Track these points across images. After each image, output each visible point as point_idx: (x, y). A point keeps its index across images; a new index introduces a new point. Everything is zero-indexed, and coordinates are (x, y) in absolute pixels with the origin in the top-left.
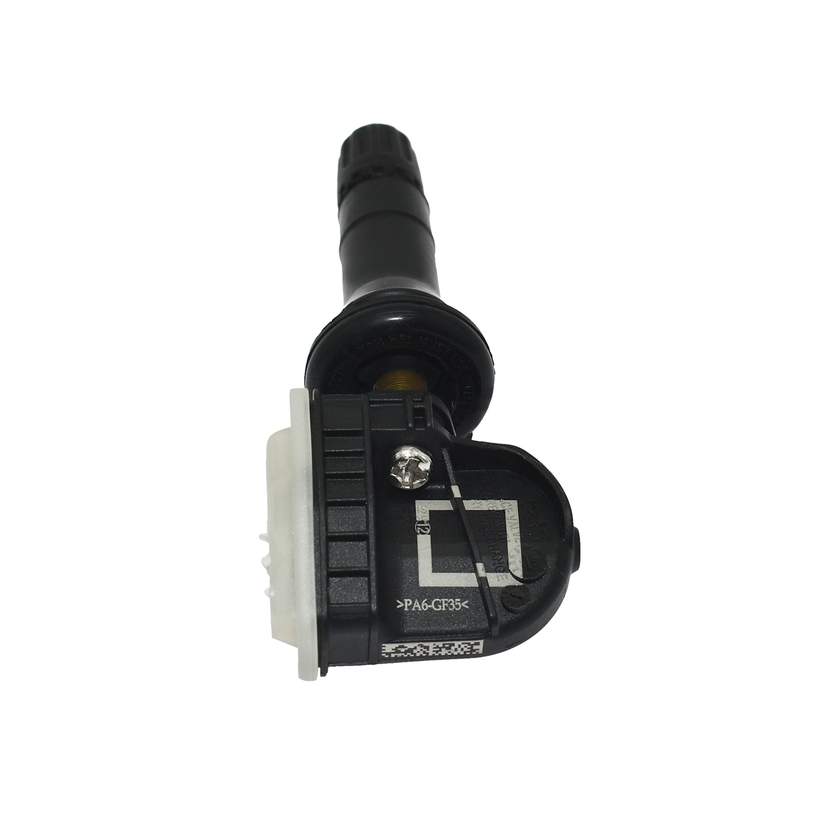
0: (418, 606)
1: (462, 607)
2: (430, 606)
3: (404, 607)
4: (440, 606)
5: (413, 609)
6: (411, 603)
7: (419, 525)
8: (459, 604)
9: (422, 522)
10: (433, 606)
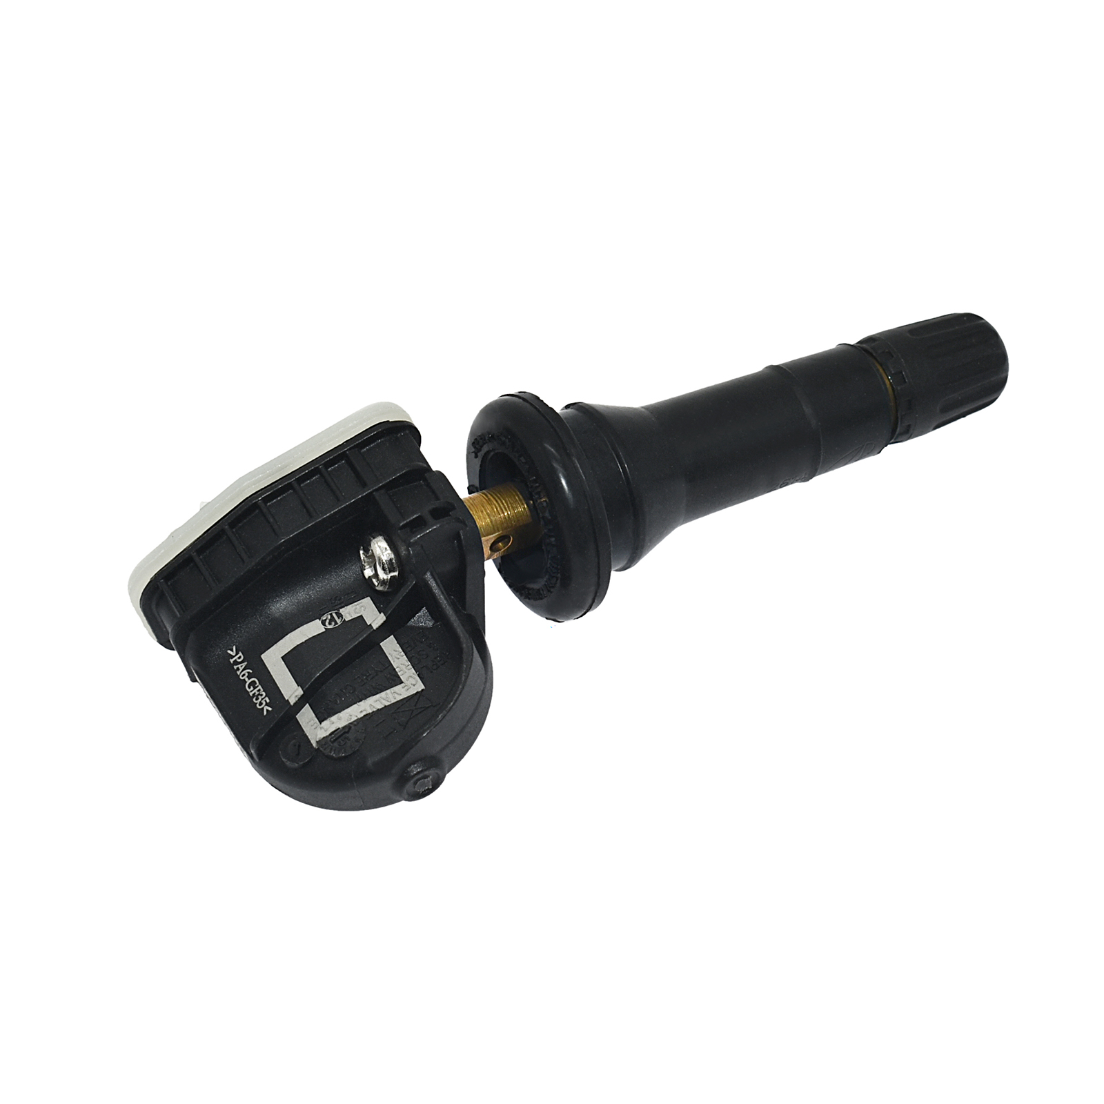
0: (241, 669)
1: (263, 709)
2: (247, 680)
3: (234, 656)
4: (252, 689)
5: (236, 667)
6: (240, 660)
8: (264, 704)
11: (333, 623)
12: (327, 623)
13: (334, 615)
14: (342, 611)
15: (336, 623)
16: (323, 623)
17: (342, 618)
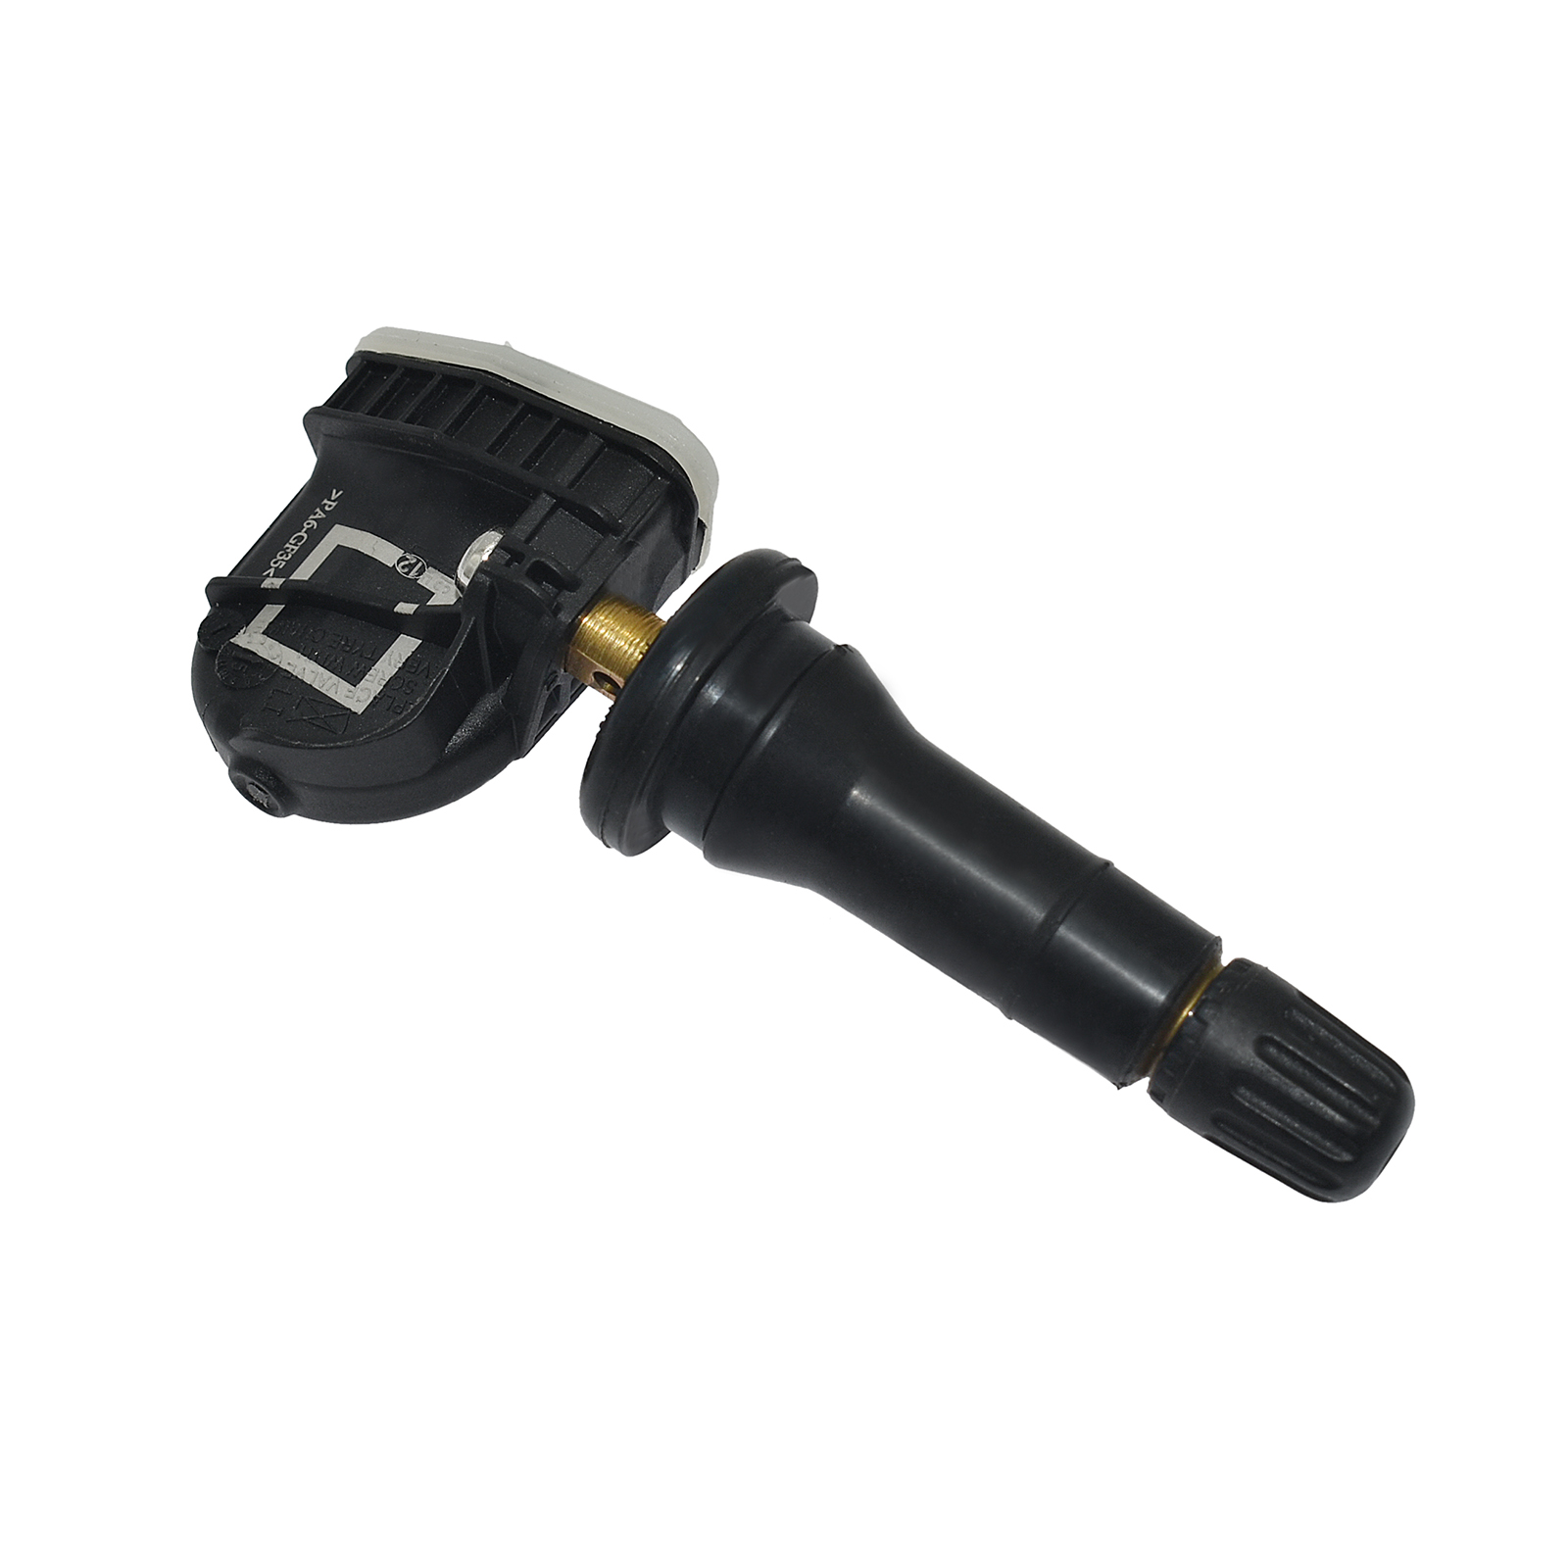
0: (317, 516)
1: (271, 567)
2: (304, 530)
3: (329, 500)
4: (293, 542)
5: (318, 510)
6: (327, 508)
7: (420, 564)
8: (276, 565)
9: (421, 572)
10: (302, 534)
11: (406, 570)
12: (402, 564)
14: (430, 570)
15: (408, 573)
16: (402, 559)
17: (419, 575)
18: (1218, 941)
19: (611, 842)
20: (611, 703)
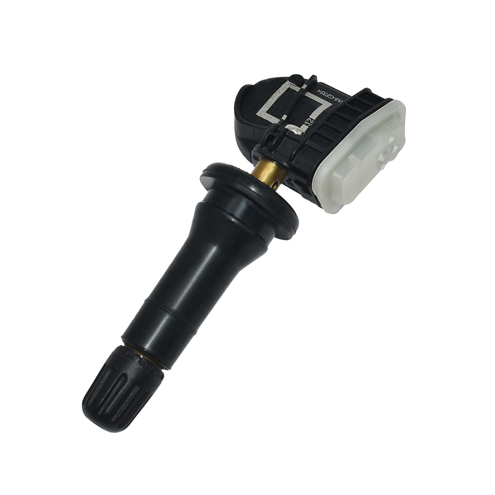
11: (308, 121)
12: (310, 120)
13: (310, 124)
14: (307, 127)
15: (307, 121)
16: (312, 119)
17: (306, 124)
18: (170, 369)
19: (204, 173)
20: (250, 173)
